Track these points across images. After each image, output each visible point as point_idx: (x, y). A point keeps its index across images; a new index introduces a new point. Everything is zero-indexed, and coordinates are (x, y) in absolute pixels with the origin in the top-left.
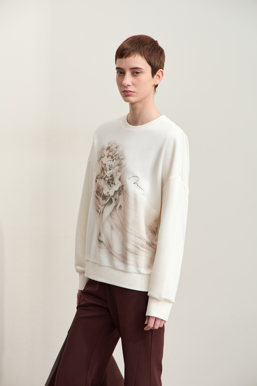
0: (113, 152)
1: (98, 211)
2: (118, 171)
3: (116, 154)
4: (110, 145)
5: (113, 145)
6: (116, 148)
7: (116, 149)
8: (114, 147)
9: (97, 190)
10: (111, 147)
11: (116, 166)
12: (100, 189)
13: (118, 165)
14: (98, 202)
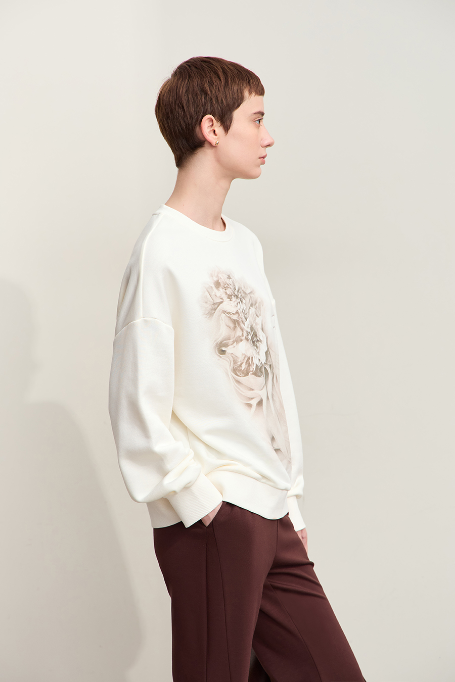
0: (230, 288)
1: (250, 405)
2: (255, 315)
3: (237, 289)
4: (215, 279)
5: (220, 275)
6: (229, 277)
7: (230, 280)
8: (223, 279)
9: (235, 367)
10: (220, 281)
11: (250, 308)
12: (239, 363)
13: (252, 305)
14: (241, 389)
